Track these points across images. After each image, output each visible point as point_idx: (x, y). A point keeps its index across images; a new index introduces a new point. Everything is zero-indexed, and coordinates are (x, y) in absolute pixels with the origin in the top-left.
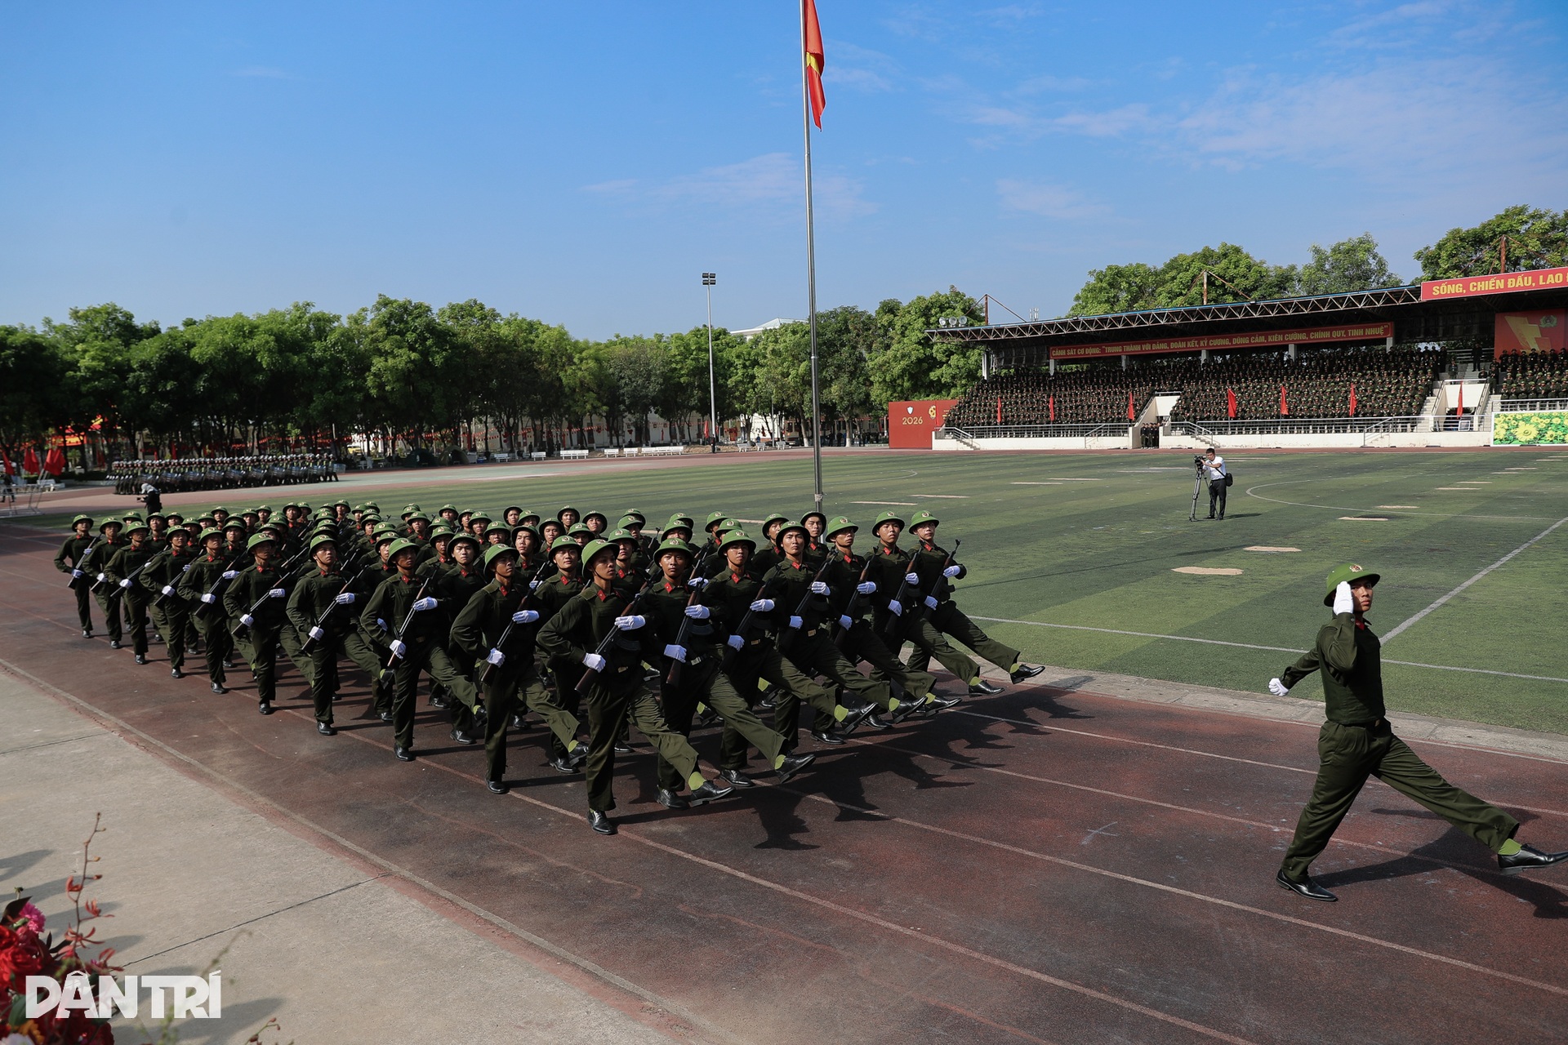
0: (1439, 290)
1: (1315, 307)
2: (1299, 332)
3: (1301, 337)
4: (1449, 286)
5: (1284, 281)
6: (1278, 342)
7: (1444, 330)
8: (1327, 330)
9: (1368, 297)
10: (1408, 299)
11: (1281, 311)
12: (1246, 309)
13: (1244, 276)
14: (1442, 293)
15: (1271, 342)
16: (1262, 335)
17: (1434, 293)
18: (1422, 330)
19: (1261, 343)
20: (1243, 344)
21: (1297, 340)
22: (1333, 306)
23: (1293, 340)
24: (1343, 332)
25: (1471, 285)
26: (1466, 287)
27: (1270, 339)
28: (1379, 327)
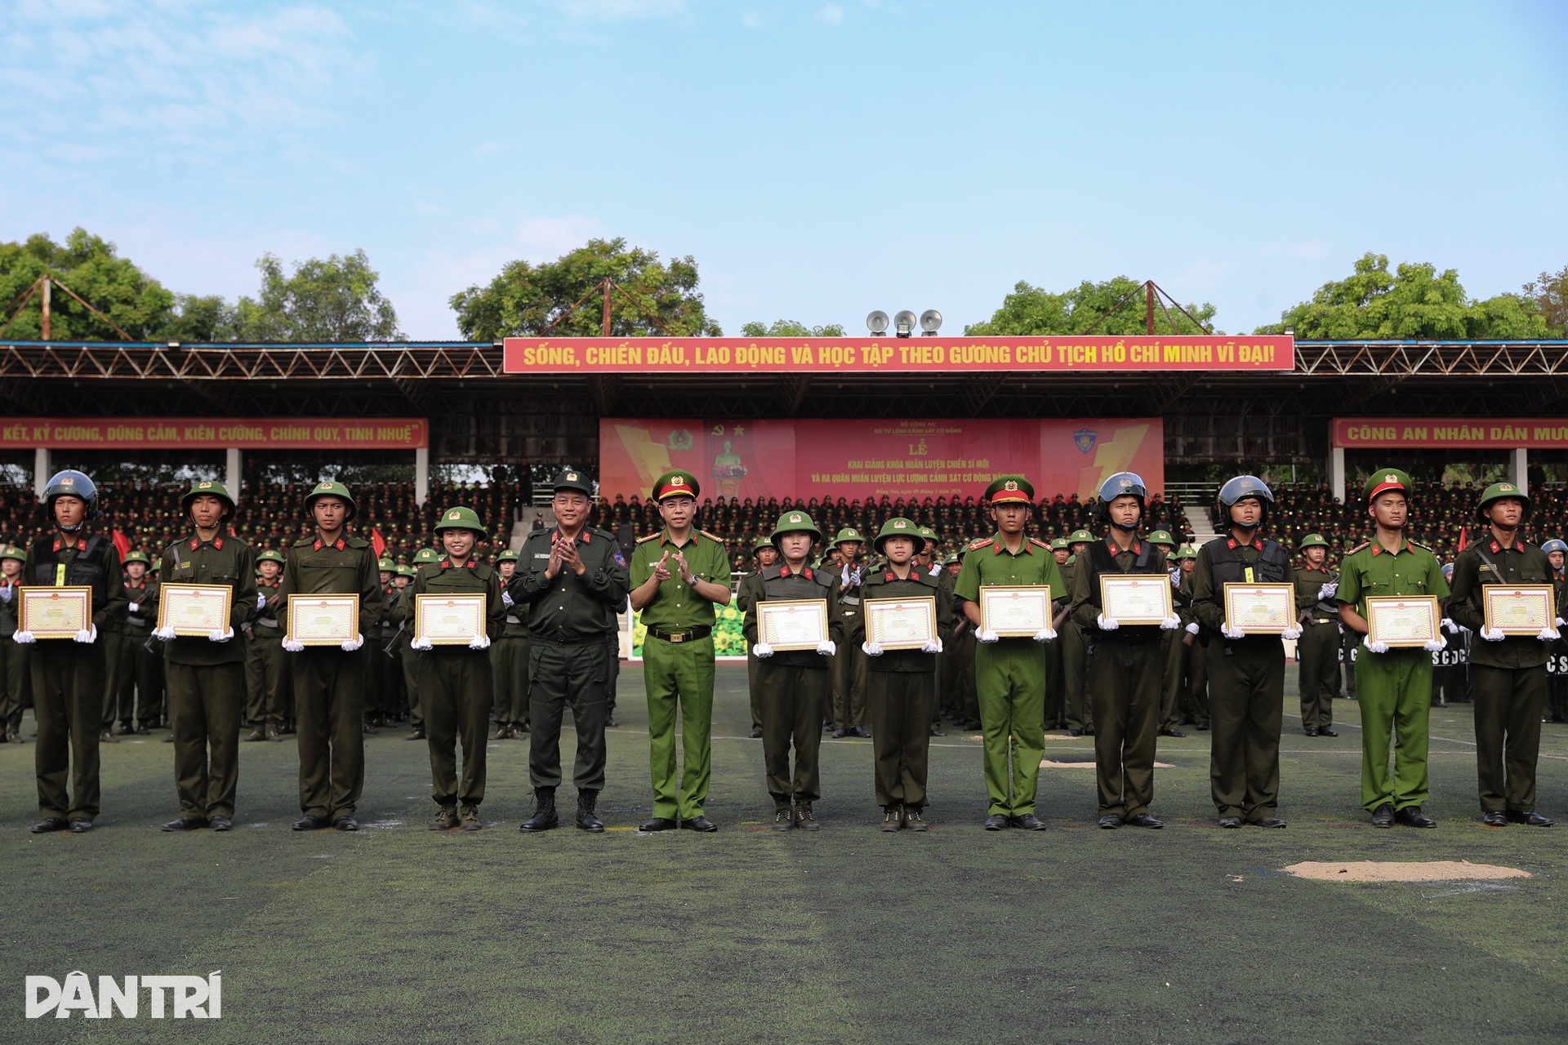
0: (535, 355)
1: (302, 368)
2: (249, 425)
3: (252, 435)
4: (552, 350)
5: (204, 318)
6: (204, 442)
7: (509, 444)
8: (305, 426)
9: (406, 356)
10: (478, 368)
11: (232, 369)
12: (158, 358)
13: (126, 302)
14: (540, 362)
15: (189, 442)
16: (171, 425)
17: (526, 361)
18: (473, 441)
19: (169, 442)
20: (129, 441)
21: (244, 441)
22: (338, 369)
23: (236, 441)
24: (335, 431)
25: (589, 351)
26: (580, 355)
27: (188, 434)
28: (403, 426)
